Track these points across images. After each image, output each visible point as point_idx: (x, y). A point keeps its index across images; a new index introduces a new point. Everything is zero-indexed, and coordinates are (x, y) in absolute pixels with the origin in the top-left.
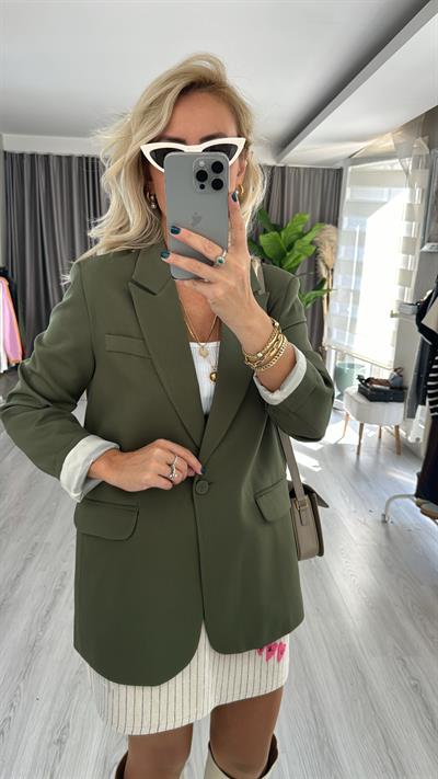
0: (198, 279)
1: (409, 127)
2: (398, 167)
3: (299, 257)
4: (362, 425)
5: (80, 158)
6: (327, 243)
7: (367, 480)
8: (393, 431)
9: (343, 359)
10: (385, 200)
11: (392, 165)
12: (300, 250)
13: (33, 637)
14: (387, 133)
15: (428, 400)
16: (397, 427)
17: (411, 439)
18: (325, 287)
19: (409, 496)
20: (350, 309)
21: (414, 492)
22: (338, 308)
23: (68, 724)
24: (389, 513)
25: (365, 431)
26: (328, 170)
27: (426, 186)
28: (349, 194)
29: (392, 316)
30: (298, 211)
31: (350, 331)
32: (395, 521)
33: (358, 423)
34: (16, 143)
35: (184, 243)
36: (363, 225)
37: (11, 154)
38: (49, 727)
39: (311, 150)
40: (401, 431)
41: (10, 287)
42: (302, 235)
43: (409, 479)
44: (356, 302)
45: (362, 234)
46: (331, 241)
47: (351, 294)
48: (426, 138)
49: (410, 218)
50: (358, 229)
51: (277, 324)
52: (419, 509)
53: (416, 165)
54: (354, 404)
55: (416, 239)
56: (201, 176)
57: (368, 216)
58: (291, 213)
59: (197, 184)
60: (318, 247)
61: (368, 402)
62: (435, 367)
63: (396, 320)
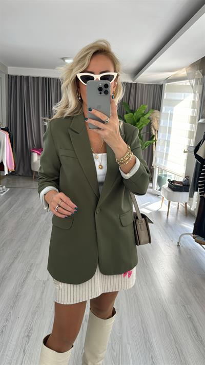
0: (99, 128)
1: (193, 65)
2: (188, 84)
3: (142, 125)
4: (169, 202)
5: (43, 78)
6: (155, 119)
7: (171, 227)
8: (184, 205)
9: (162, 172)
10: (182, 99)
11: (186, 83)
12: (143, 122)
13: (17, 291)
14: (183, 68)
15: (199, 189)
16: (186, 204)
17: (192, 209)
18: (154, 139)
19: (190, 234)
20: (165, 149)
21: (192, 232)
22: (160, 149)
23: (32, 329)
24: (181, 242)
25: (171, 205)
26: (157, 85)
27: (201, 93)
28: (166, 96)
29: (185, 152)
30: (142, 104)
31: (165, 159)
32: (183, 245)
33: (168, 201)
34: (13, 71)
35: (94, 115)
36: (172, 110)
37: (12, 76)
38: (23, 330)
39: (148, 76)
40: (187, 205)
41: (10, 136)
42: (144, 115)
43: (190, 227)
44: (168, 146)
45: (171, 114)
46: (157, 118)
47: (166, 142)
48: (201, 70)
49: (194, 107)
50: (169, 112)
51: (129, 147)
52: (194, 240)
53: (196, 83)
54: (166, 192)
55: (196, 117)
56: (100, 89)
57: (174, 106)
58: (139, 105)
59: (99, 92)
60: (151, 121)
61: (172, 192)
62: (202, 174)
63: (186, 154)
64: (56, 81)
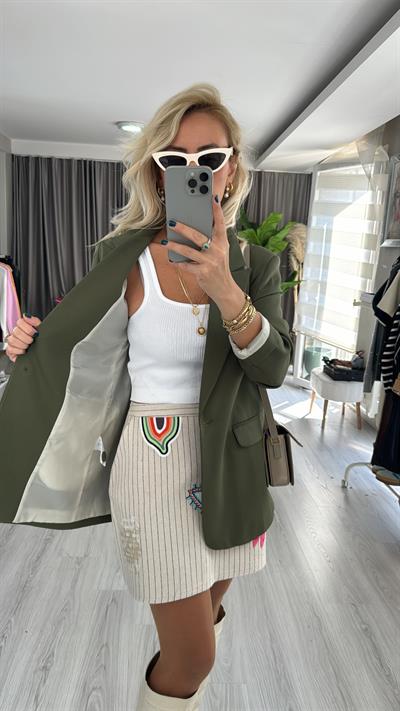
0: (190, 261)
1: (371, 136)
2: (362, 172)
4: (326, 402)
5: (79, 161)
6: (298, 240)
7: (329, 450)
8: (355, 408)
9: (312, 344)
10: (350, 201)
11: (357, 170)
12: (273, 246)
13: (24, 579)
14: (352, 141)
15: (382, 375)
16: (358, 404)
17: (371, 415)
18: (296, 279)
19: (366, 464)
20: (317, 298)
21: (369, 461)
22: (307, 299)
23: (53, 654)
24: (349, 480)
25: (329, 408)
26: (301, 175)
27: (385, 189)
28: (318, 195)
29: (355, 304)
30: (272, 211)
31: (318, 318)
32: (354, 487)
33: (323, 400)
34: (22, 147)
35: (179, 234)
36: (330, 223)
37: (18, 157)
38: (35, 656)
39: (285, 157)
40: (361, 407)
41: (13, 273)
42: (275, 232)
43: (366, 450)
44: (323, 292)
45: (329, 232)
46: (301, 238)
47: (319, 285)
48: (387, 146)
49: (372, 217)
50: (325, 227)
51: (249, 298)
52: (375, 475)
53: (377, 171)
54: (320, 382)
55: (377, 236)
56: (192, 183)
57: (335, 214)
58: (266, 213)
59: (189, 189)
60: (290, 243)
61: (332, 381)
62: (388, 346)
63: (358, 308)
64: (104, 167)
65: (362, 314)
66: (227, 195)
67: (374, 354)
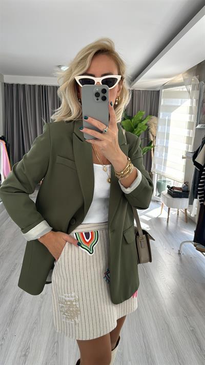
1: (190, 71)
2: (185, 90)
3: (140, 131)
4: (169, 209)
5: (39, 86)
6: (153, 125)
7: (171, 234)
8: (184, 211)
9: (161, 178)
10: (179, 105)
11: (183, 89)
12: (140, 128)
13: (13, 307)
14: (179, 74)
15: (198, 196)
16: (186, 210)
17: (192, 215)
18: (152, 145)
19: (191, 242)
20: (164, 155)
21: (193, 240)
22: (158, 155)
23: (29, 347)
24: (182, 250)
25: (170, 212)
26: (154, 91)
27: (198, 99)
28: (163, 102)
29: (183, 158)
30: (139, 110)
31: (164, 165)
32: (184, 253)
33: (168, 208)
34: (9, 79)
36: (169, 116)
37: (8, 84)
38: (20, 349)
39: (146, 82)
40: (188, 211)
41: (6, 145)
42: (141, 121)
43: (191, 234)
44: (166, 152)
45: (169, 121)
46: (155, 124)
47: (164, 148)
48: (198, 76)
49: (191, 113)
50: (167, 118)
51: (129, 159)
52: (195, 247)
53: (193, 89)
54: (166, 199)
55: (194, 123)
56: (97, 95)
57: (172, 112)
58: (136, 111)
59: (96, 98)
60: (149, 127)
61: (172, 198)
62: (201, 181)
63: (184, 160)
64: (52, 89)
65: (187, 163)
66: (117, 103)
67: (194, 184)
